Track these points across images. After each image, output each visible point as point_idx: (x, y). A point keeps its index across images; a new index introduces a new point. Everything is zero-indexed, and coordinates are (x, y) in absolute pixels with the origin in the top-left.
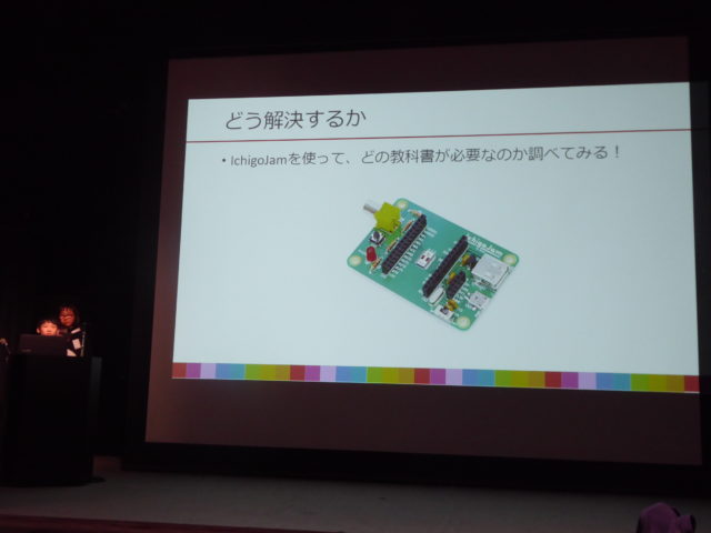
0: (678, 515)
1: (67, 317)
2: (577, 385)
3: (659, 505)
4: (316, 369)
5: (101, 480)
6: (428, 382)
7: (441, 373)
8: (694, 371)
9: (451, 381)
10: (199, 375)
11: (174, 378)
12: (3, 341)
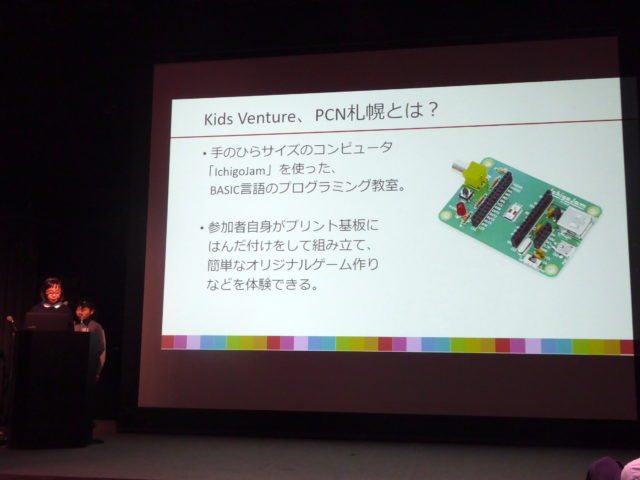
2: (524, 351)
4: (290, 340)
5: (100, 442)
7: (403, 341)
8: (629, 335)
9: (411, 348)
10: (185, 346)
11: (163, 349)
12: (10, 318)
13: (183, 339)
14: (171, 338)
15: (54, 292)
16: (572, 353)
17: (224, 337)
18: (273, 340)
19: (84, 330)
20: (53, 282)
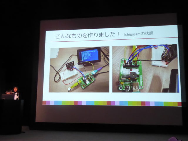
1: (15, 89)
6: (110, 105)
7: (114, 102)
8: (180, 101)
16: (164, 106)
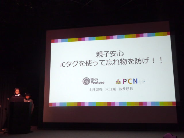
0: (173, 136)
2: (146, 105)
3: (168, 133)
4: (84, 103)
5: (32, 132)
10: (55, 105)
11: (49, 106)
12: (8, 99)
13: (55, 103)
14: (52, 103)
15: (17, 91)
17: (66, 103)
18: (79, 103)
19: (28, 101)
20: (17, 89)
